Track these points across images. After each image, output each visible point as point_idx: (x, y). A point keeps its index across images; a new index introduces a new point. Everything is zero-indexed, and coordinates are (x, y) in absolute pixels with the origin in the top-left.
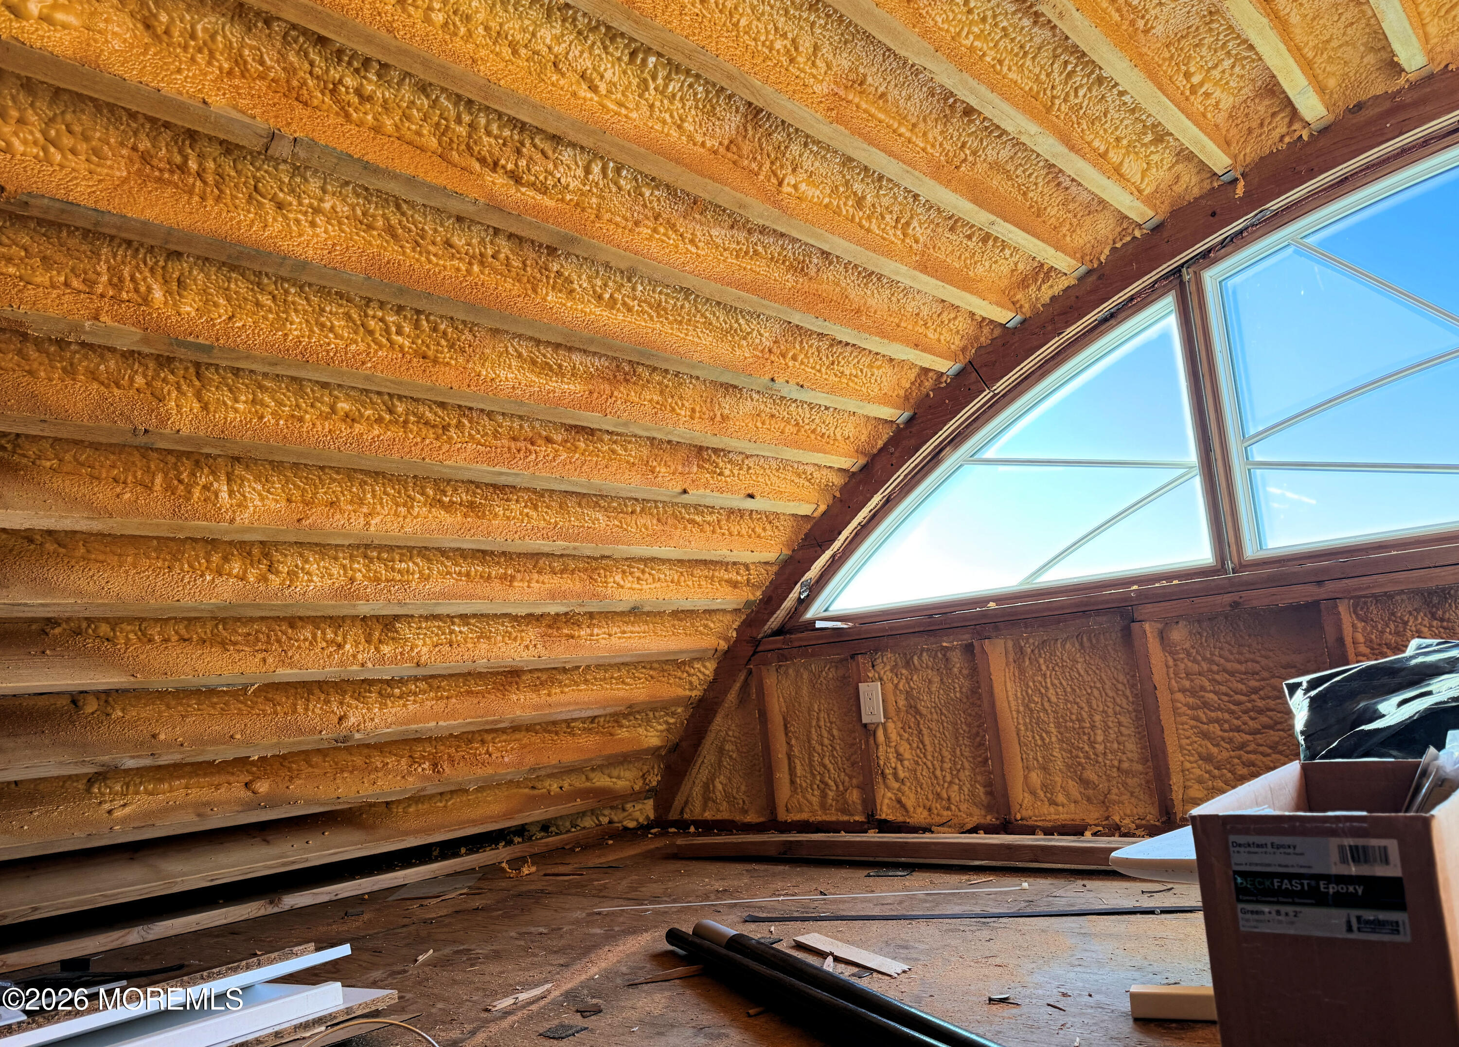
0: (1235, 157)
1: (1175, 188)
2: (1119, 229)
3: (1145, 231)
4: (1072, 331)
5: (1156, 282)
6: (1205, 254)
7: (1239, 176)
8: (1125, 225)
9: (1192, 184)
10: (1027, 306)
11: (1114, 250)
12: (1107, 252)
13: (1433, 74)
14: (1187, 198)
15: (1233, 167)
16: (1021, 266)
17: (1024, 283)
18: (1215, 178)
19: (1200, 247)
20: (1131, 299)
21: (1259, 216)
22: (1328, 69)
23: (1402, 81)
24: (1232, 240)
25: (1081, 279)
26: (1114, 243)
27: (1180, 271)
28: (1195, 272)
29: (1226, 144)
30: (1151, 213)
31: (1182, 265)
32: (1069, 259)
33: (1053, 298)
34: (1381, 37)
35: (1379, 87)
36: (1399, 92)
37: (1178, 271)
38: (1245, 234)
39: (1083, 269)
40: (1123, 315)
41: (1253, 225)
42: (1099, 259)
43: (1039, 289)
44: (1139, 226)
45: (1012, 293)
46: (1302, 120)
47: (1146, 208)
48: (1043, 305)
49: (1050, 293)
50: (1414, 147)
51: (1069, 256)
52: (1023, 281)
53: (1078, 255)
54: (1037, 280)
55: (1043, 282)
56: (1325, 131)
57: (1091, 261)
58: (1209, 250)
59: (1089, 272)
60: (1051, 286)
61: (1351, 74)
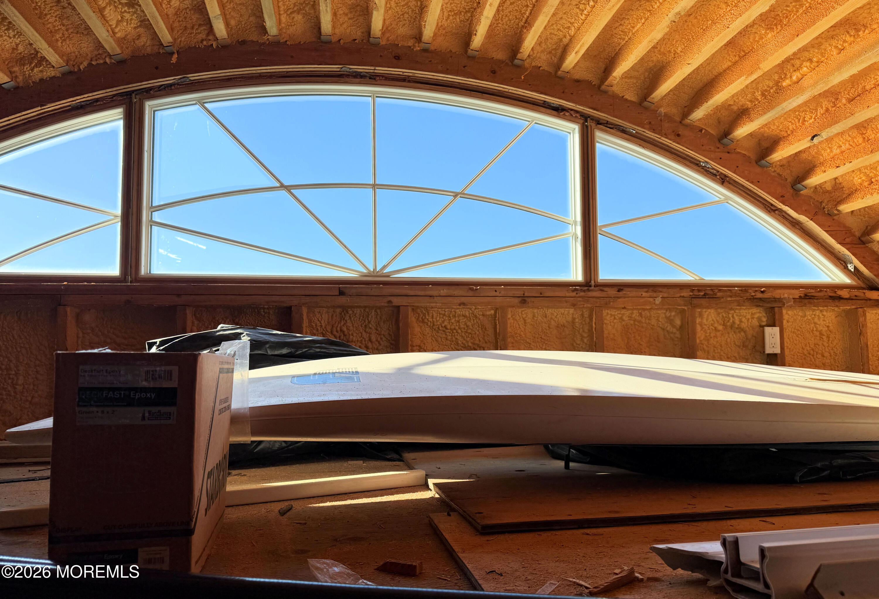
0: (175, 40)
1: (137, 42)
2: (96, 53)
3: (113, 61)
4: (51, 107)
5: (114, 96)
6: (148, 90)
7: (175, 51)
8: (100, 52)
9: (147, 44)
10: (21, 78)
11: (90, 65)
12: (85, 64)
13: (279, 42)
14: (143, 51)
15: (172, 45)
16: (21, 48)
17: (21, 61)
18: (162, 47)
19: (145, 85)
20: (97, 100)
21: (182, 80)
22: (232, 13)
23: (265, 37)
24: (165, 88)
25: (64, 74)
26: (91, 60)
27: (131, 95)
28: (140, 99)
29: (171, 29)
30: (118, 51)
31: (133, 91)
32: (57, 57)
33: (41, 80)
34: (260, 10)
35: (254, 37)
36: (264, 44)
37: (129, 94)
38: (173, 88)
39: (66, 68)
40: (89, 109)
41: (178, 84)
42: (79, 66)
43: (32, 70)
44: (110, 56)
45: (10, 65)
46: (214, 35)
47: (116, 46)
48: (33, 82)
49: (40, 75)
50: (265, 76)
51: (58, 54)
52: (21, 59)
53: (65, 58)
54: (31, 63)
55: (36, 66)
56: (224, 47)
57: (74, 66)
58: (151, 89)
59: (70, 73)
60: (41, 71)
61: (243, 23)
